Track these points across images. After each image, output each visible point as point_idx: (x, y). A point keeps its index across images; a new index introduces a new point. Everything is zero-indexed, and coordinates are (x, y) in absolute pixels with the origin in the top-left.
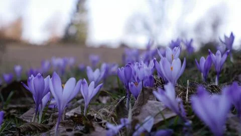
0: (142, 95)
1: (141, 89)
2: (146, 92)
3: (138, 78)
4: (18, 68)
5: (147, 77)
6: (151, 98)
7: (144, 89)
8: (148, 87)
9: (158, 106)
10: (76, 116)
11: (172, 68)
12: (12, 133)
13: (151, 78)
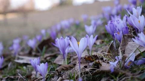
0: (123, 39)
1: (122, 36)
2: (126, 38)
3: (119, 30)
4: (43, 32)
5: (124, 28)
6: (129, 41)
7: (124, 36)
8: (126, 34)
9: (135, 45)
10: (87, 57)
11: (139, 22)
12: (53, 72)
13: (126, 28)
